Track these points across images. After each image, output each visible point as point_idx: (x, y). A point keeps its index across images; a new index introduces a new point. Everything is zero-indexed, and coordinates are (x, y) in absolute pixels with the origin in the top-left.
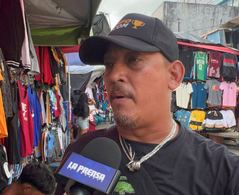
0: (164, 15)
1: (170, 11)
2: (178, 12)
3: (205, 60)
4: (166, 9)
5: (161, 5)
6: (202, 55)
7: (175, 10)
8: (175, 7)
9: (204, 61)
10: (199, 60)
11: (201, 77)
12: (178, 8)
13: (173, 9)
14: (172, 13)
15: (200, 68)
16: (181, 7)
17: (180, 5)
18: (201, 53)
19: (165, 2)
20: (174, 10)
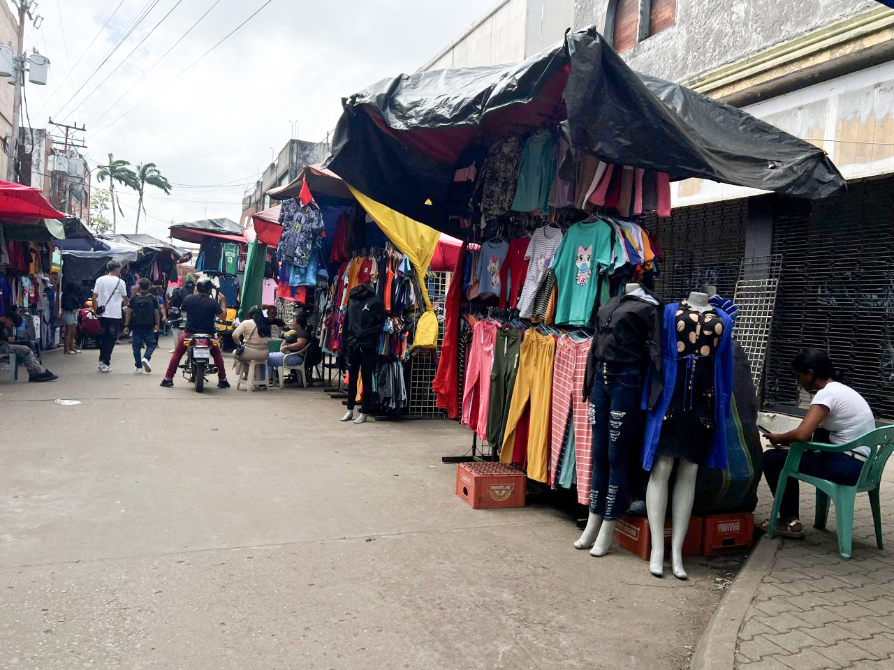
0: (292, 162)
1: (302, 156)
2: (315, 158)
3: (236, 253)
4: (295, 151)
5: (286, 146)
6: (231, 247)
7: (311, 154)
8: (311, 150)
9: (234, 254)
10: (229, 252)
11: (230, 270)
12: (315, 152)
13: (307, 152)
14: (305, 159)
15: (230, 261)
16: (321, 150)
17: (319, 147)
18: (231, 244)
19: (293, 141)
20: (308, 155)
